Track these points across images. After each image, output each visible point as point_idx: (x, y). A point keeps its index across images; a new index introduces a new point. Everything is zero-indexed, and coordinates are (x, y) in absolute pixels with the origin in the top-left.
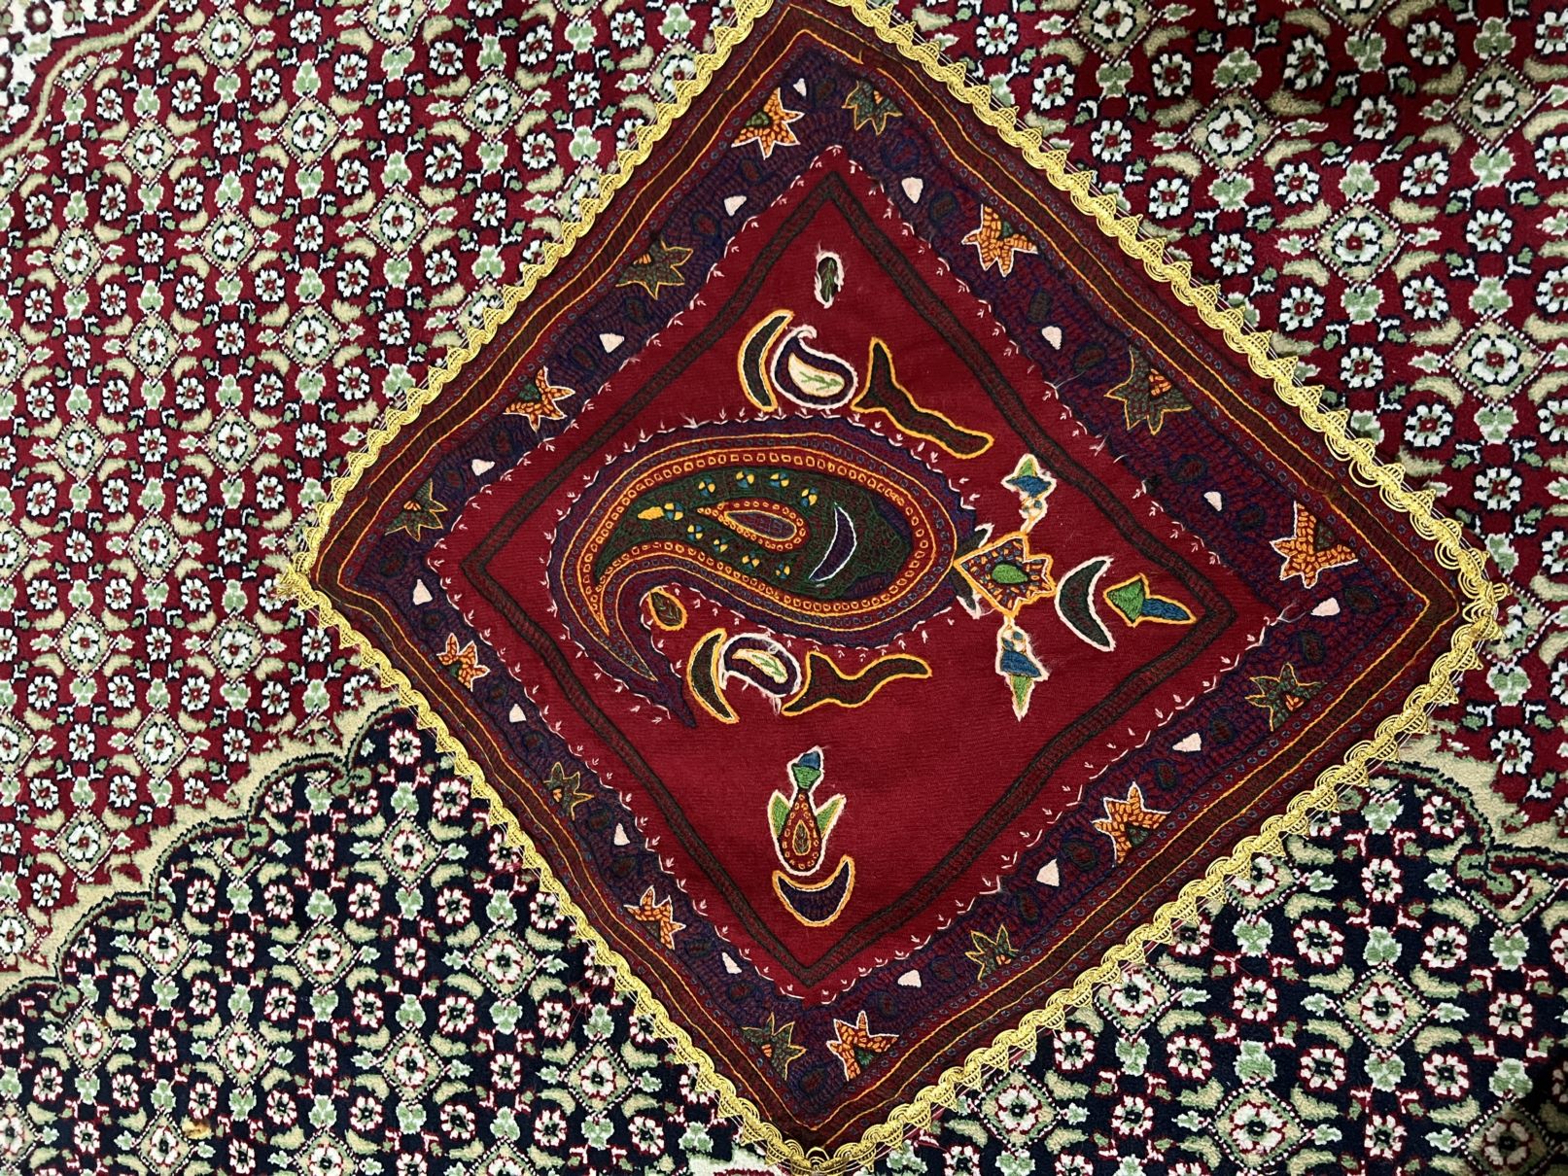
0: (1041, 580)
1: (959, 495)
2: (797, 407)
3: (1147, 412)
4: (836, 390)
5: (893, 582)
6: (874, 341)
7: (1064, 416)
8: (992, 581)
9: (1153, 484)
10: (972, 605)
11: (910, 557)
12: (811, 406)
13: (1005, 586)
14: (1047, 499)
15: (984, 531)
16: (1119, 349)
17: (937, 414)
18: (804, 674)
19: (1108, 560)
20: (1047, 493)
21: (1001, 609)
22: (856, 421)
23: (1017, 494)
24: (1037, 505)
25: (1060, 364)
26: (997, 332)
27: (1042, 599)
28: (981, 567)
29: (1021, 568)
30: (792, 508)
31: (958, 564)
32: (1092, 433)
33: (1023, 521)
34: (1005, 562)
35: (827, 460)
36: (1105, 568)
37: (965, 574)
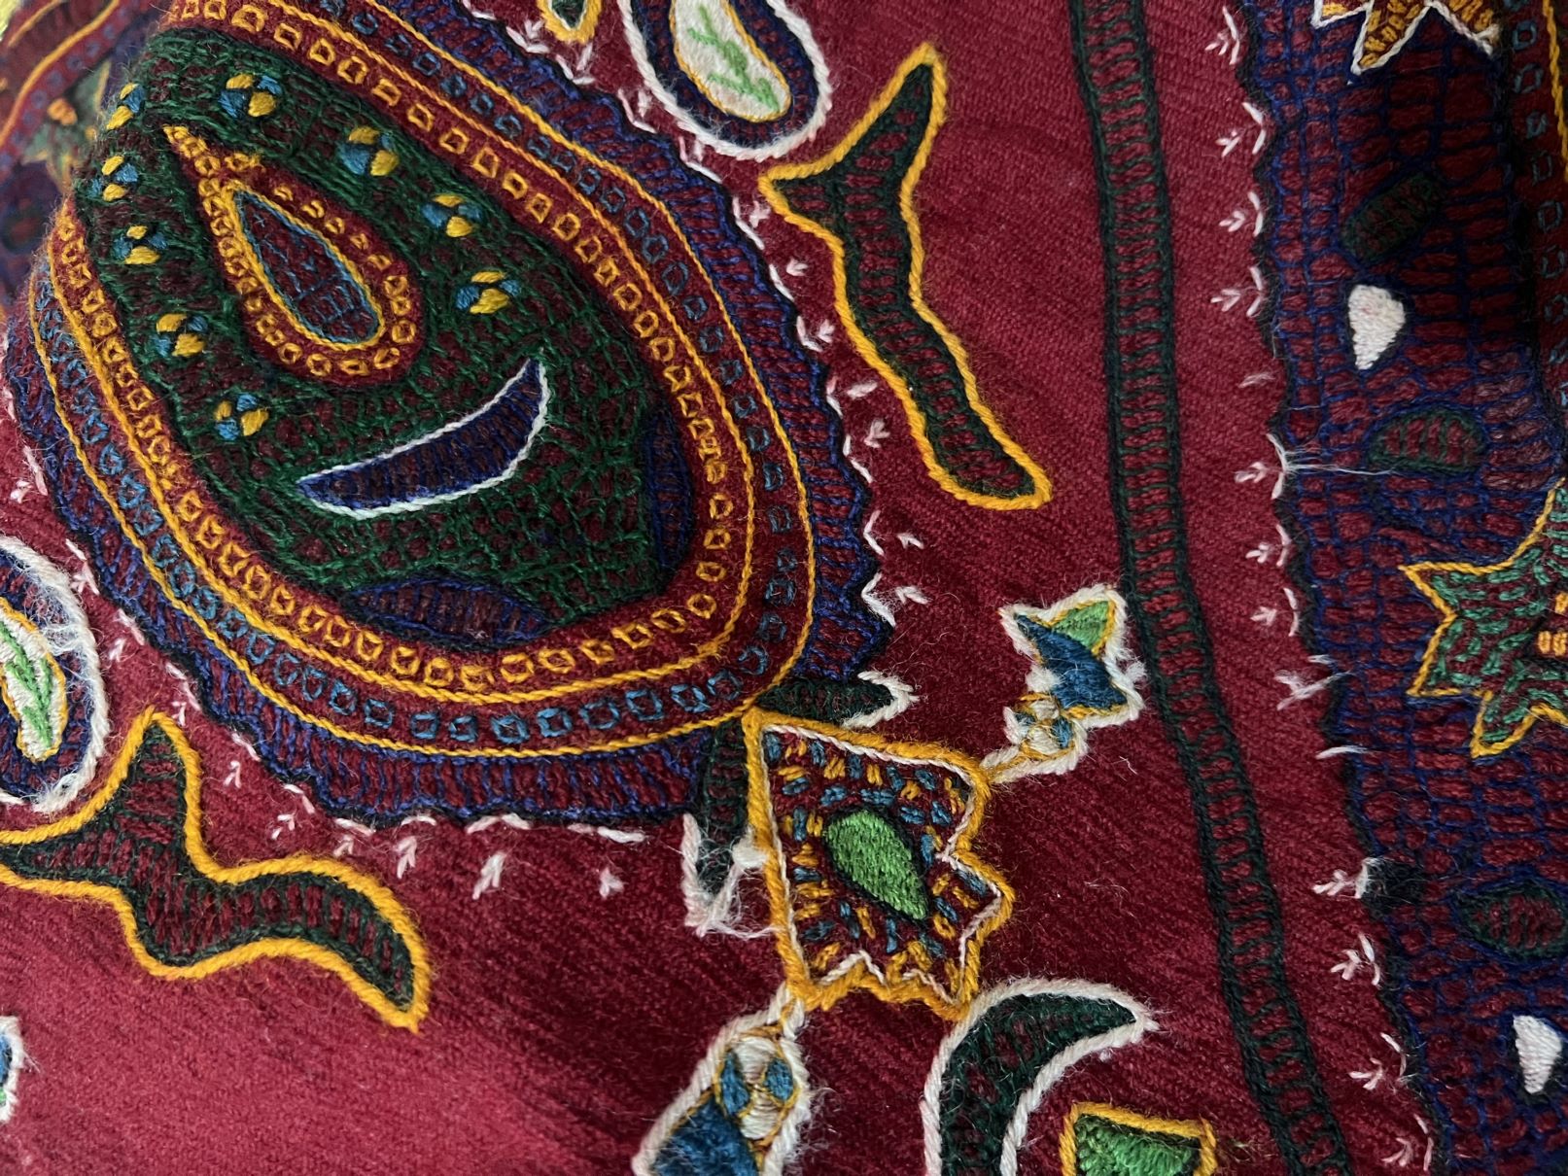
0: (952, 949)
1: (873, 564)
2: (634, 79)
3: (1495, 682)
4: (756, 110)
5: (529, 648)
6: (924, 54)
7: (1261, 554)
8: (821, 847)
9: (1394, 886)
10: (713, 875)
11: (633, 608)
12: (669, 103)
13: (844, 885)
14: (1096, 737)
15: (883, 697)
16: (1526, 471)
17: (953, 344)
18: (102, 768)
19: (1143, 1022)
20: (1101, 722)
21: (792, 953)
22: (750, 223)
23: (1023, 665)
24: (1060, 728)
25: (1339, 411)
26: (1235, 222)
27: (918, 1010)
28: (817, 782)
29: (927, 869)
30: (419, 288)
31: (756, 725)
32: (1308, 642)
33: (1000, 742)
34: (890, 815)
35: (611, 249)
36: (1118, 1038)
37: (755, 768)
